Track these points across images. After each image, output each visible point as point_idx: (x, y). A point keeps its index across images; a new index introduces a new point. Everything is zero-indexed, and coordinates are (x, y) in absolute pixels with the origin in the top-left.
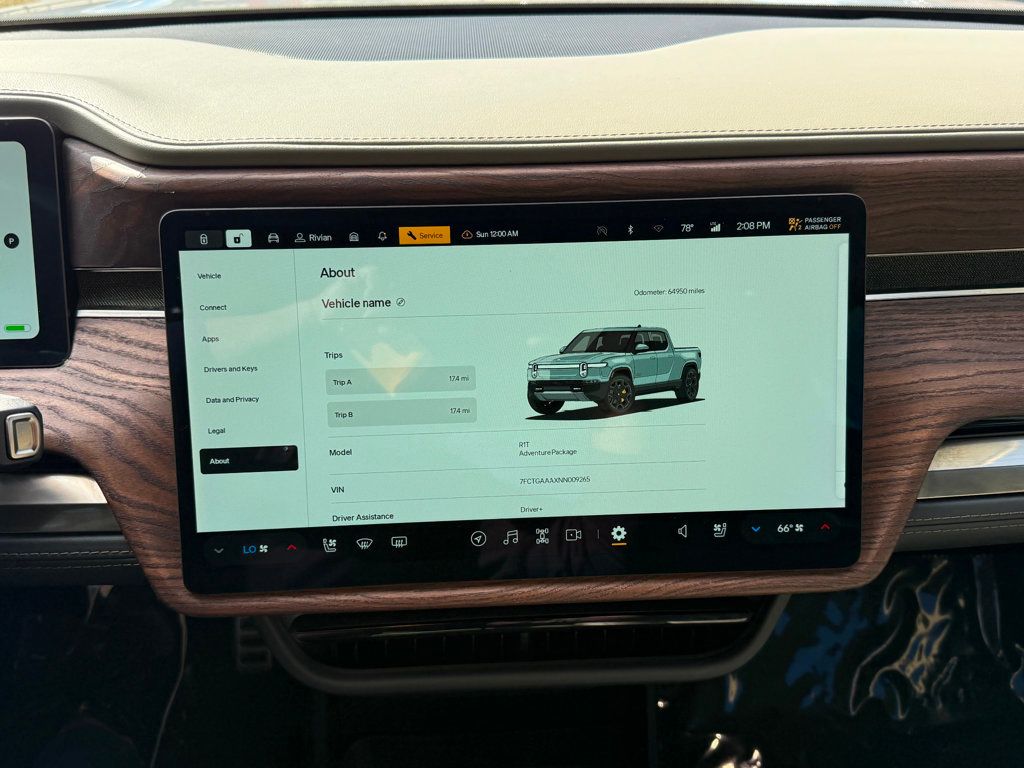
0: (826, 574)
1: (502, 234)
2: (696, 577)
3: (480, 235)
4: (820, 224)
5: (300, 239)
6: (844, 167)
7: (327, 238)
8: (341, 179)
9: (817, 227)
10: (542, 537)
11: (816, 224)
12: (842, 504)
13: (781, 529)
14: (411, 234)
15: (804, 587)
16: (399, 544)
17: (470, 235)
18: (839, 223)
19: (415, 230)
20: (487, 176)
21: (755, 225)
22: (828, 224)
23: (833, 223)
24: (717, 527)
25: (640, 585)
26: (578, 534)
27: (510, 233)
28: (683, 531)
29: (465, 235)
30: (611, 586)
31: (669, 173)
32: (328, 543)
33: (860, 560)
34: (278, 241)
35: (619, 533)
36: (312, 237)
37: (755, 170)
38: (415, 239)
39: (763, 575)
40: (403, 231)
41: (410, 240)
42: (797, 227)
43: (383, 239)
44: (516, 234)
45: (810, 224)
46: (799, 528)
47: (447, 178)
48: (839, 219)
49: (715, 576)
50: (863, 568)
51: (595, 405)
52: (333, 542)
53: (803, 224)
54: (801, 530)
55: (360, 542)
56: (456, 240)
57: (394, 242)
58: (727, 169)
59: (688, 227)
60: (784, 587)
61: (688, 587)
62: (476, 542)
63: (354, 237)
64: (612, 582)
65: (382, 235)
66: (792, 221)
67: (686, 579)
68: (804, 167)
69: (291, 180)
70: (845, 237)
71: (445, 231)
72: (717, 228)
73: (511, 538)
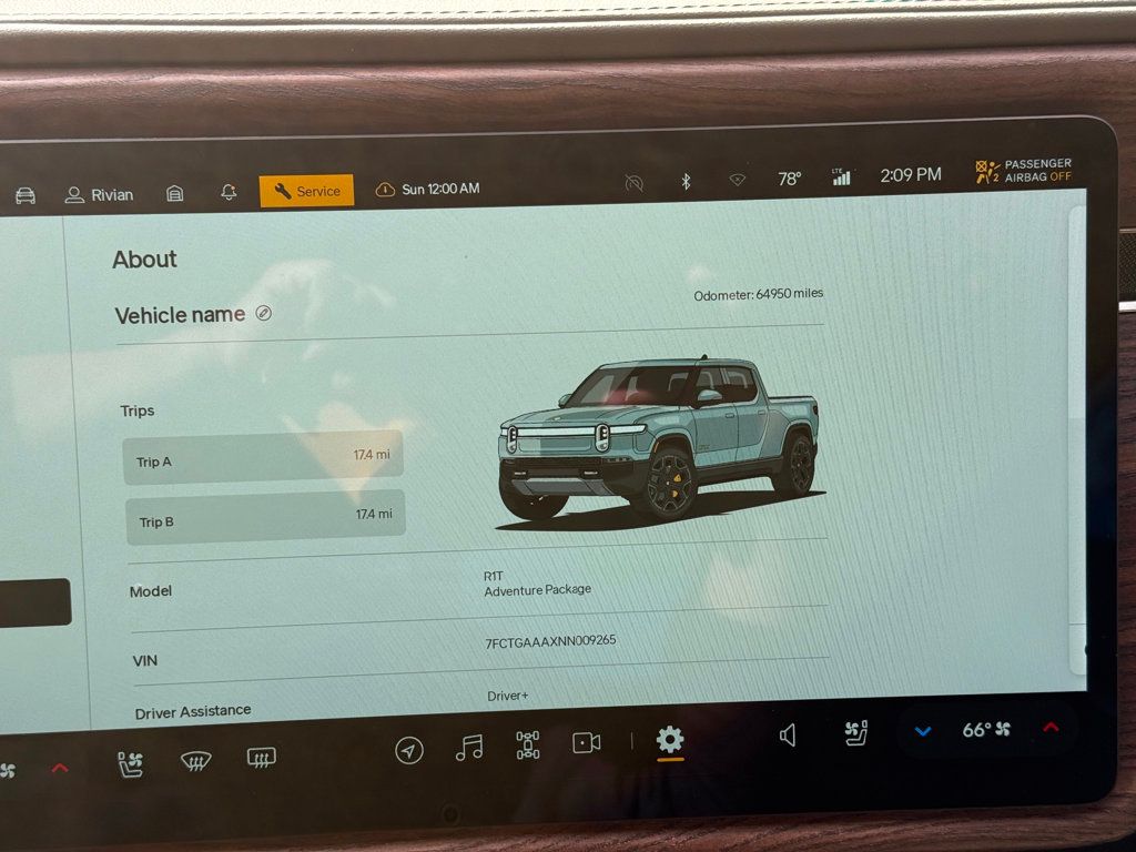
0: (1053, 815)
1: (450, 188)
2: (813, 822)
3: (408, 190)
4: (1032, 171)
5: (74, 197)
6: (1077, 65)
7: (124, 196)
8: (149, 87)
9: (1028, 178)
10: (528, 746)
11: (1026, 170)
12: (1082, 686)
13: (968, 731)
14: (281, 189)
15: (1014, 839)
16: (262, 762)
17: (390, 191)
18: (1067, 169)
19: (290, 181)
20: (420, 83)
21: (915, 175)
22: (1049, 170)
23: (1058, 170)
24: (851, 728)
25: (710, 837)
26: (595, 742)
27: (464, 187)
28: (787, 735)
29: (381, 192)
30: (657, 838)
31: (754, 77)
32: (127, 760)
33: (1117, 790)
34: (33, 201)
35: (670, 740)
36: (98, 194)
37: (912, 71)
38: (289, 197)
39: (937, 818)
40: (267, 183)
41: (282, 201)
42: (992, 178)
43: (229, 198)
44: (475, 188)
45: (1014, 171)
46: (1003, 729)
47: (347, 84)
48: (1068, 162)
49: (847, 820)
50: (1122, 804)
51: (627, 503)
52: (136, 759)
53: (1003, 172)
54: (1007, 733)
55: (187, 758)
56: (366, 200)
57: (249, 202)
58: (863, 71)
59: (791, 177)
60: (976, 839)
61: (800, 840)
62: (404, 756)
63: (175, 195)
64: (658, 830)
65: (229, 191)
66: (981, 165)
67: (796, 824)
68: (1002, 67)
69: (59, 88)
70: (1081, 194)
71: (345, 183)
72: (845, 179)
73: (470, 749)
